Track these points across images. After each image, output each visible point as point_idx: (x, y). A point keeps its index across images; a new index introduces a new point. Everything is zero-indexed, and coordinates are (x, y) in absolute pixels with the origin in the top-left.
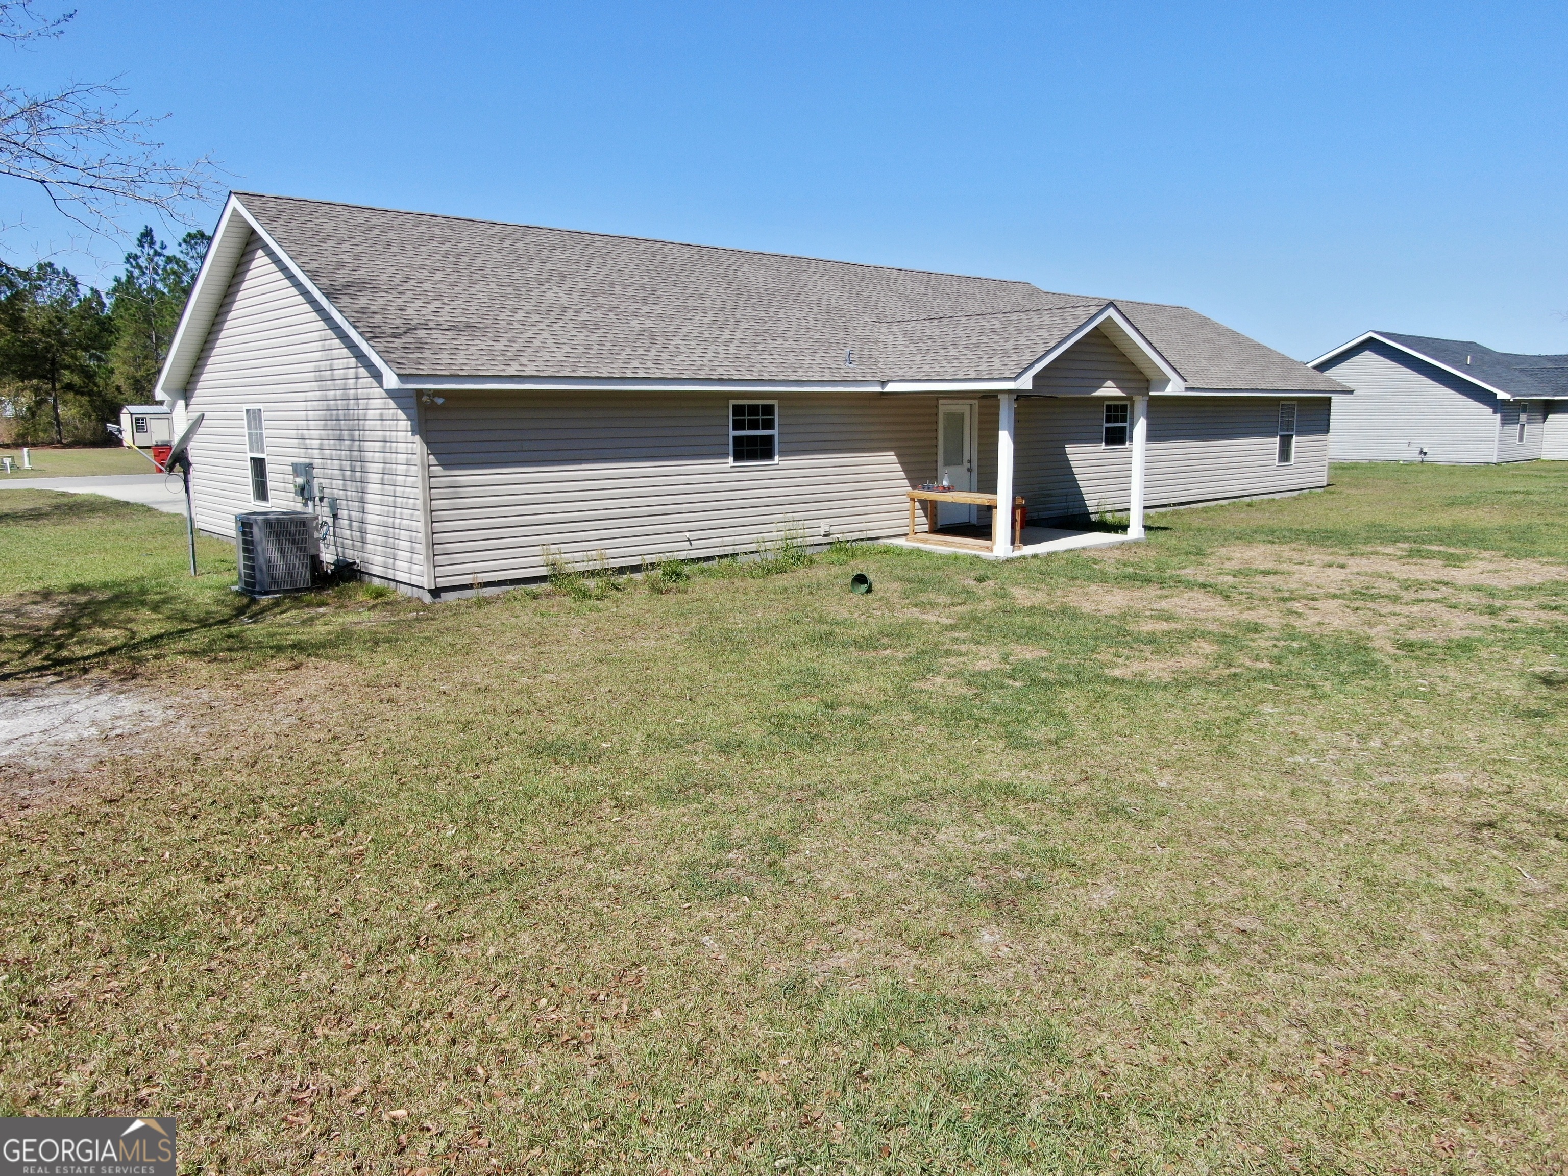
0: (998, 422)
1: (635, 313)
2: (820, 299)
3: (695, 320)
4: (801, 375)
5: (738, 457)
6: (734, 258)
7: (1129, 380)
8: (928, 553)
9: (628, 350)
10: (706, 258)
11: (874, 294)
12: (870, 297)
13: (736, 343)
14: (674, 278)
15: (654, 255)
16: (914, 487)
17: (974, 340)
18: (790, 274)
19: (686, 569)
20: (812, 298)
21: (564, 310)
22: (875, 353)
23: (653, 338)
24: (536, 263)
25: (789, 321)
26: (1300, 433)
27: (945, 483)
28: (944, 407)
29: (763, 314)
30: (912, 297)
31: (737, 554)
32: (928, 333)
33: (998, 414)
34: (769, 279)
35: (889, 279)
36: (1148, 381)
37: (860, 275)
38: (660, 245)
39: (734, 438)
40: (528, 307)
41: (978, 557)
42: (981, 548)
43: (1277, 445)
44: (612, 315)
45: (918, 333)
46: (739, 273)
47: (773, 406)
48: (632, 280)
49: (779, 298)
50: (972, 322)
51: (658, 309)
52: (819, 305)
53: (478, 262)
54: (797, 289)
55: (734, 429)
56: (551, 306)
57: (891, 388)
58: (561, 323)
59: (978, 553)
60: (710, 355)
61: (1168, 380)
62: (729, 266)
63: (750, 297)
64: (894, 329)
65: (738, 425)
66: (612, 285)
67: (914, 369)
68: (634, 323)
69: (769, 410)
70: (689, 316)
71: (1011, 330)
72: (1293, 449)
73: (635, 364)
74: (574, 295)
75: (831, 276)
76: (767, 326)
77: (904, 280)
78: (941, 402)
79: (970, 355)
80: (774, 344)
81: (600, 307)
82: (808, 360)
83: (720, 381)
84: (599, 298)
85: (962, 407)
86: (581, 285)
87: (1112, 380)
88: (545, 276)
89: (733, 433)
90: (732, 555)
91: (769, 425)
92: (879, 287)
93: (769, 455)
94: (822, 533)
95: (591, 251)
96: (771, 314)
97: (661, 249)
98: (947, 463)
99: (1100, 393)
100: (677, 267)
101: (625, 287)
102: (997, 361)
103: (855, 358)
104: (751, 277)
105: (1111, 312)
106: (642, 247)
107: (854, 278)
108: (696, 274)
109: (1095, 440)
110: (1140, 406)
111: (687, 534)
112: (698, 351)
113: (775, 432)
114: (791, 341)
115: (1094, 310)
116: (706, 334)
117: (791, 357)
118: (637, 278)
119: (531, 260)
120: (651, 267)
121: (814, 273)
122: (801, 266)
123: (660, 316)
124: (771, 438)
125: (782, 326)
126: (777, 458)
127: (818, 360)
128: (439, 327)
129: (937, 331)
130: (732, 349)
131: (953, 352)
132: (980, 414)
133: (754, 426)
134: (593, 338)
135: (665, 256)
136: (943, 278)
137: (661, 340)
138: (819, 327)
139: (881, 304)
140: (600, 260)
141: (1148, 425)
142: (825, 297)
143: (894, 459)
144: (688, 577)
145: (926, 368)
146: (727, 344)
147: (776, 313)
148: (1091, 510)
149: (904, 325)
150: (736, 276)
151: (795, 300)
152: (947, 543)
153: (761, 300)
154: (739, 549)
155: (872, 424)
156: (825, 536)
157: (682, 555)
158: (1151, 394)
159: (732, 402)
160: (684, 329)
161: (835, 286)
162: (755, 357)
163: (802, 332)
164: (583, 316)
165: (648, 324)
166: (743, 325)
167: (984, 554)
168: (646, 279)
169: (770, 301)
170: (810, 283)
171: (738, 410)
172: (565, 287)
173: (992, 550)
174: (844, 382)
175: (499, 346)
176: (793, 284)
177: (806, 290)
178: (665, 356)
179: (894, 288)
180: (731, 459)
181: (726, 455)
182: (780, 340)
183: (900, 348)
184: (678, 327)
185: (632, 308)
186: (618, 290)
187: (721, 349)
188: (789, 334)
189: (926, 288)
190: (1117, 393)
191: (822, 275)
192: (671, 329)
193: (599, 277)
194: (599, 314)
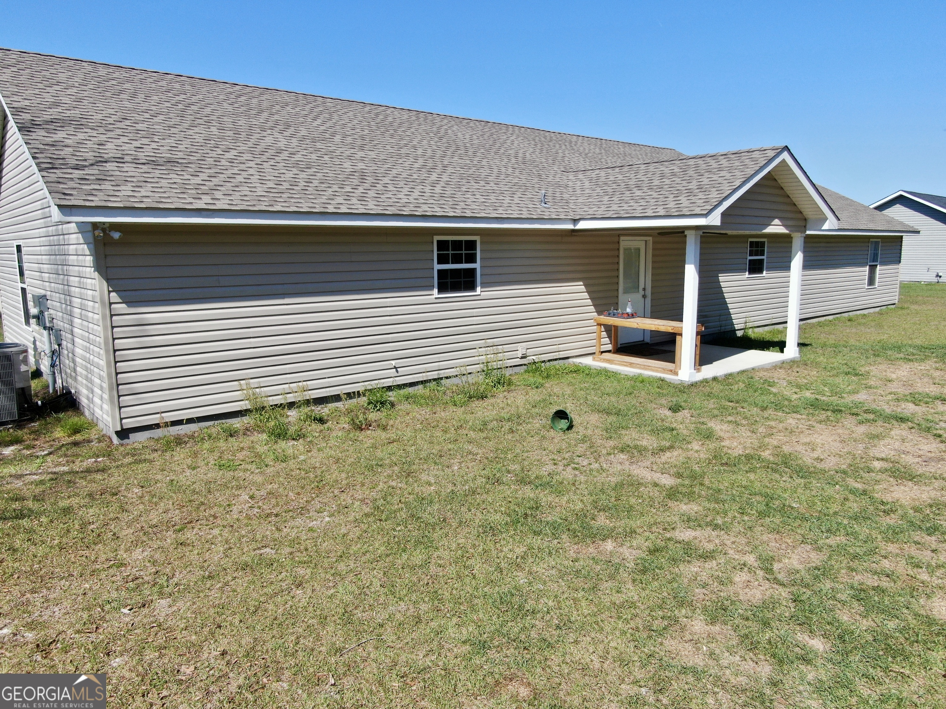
0: (684, 254)
1: (349, 157)
2: (517, 153)
3: (406, 164)
4: (501, 213)
5: (442, 289)
6: (446, 121)
7: (792, 219)
8: (615, 374)
9: (335, 188)
10: (422, 119)
11: (560, 151)
12: (557, 153)
13: (442, 184)
14: (392, 132)
15: (377, 115)
16: (600, 313)
17: (656, 182)
18: (492, 134)
19: (392, 396)
20: (510, 152)
21: (279, 152)
22: (566, 196)
23: (363, 179)
24: (265, 114)
25: (491, 168)
26: (883, 263)
27: (629, 310)
28: (626, 243)
29: (468, 162)
30: (590, 155)
31: (441, 379)
32: (612, 178)
33: (685, 249)
34: (475, 137)
35: (571, 142)
36: (805, 220)
37: (548, 138)
38: (384, 108)
39: (439, 271)
40: (243, 148)
41: (663, 380)
42: (664, 370)
43: (867, 272)
44: (326, 158)
45: (603, 179)
46: (450, 131)
47: (475, 241)
48: (353, 132)
49: (482, 151)
50: (652, 168)
51: (373, 155)
52: (516, 157)
53: (208, 110)
54: (498, 145)
55: (439, 263)
56: (268, 148)
57: (582, 225)
58: (272, 162)
59: (663, 375)
60: (416, 193)
61: (826, 219)
62: (442, 126)
63: (458, 148)
64: (581, 176)
65: (442, 260)
66: (333, 135)
67: (603, 208)
68: (347, 164)
69: (471, 245)
70: (401, 161)
71: (691, 172)
72: (877, 276)
73: (340, 200)
74: (294, 140)
75: (525, 137)
76: (471, 172)
77: (582, 143)
78: (622, 238)
79: (655, 195)
80: (476, 186)
81: (318, 150)
82: (507, 200)
83: (424, 217)
84: (318, 144)
85: (638, 243)
86: (304, 132)
87: (779, 218)
88: (270, 124)
89: (438, 267)
90: (435, 380)
91: (471, 259)
92: (563, 147)
93: (471, 286)
94: (520, 356)
95: (321, 109)
96: (475, 162)
97: (384, 111)
98: (626, 292)
99: (769, 230)
100: (395, 124)
101: (345, 136)
102: (683, 199)
103: (550, 199)
104: (460, 135)
105: (785, 155)
106: (367, 109)
107: (543, 139)
108: (412, 130)
109: (740, 270)
110: (798, 241)
111: (393, 362)
112: (405, 190)
113: (477, 266)
114: (492, 184)
115: (771, 154)
116: (415, 176)
117: (493, 198)
118: (358, 130)
119: (261, 112)
120: (372, 123)
121: (512, 134)
122: (501, 129)
123: (373, 160)
124: (474, 270)
125: (484, 172)
126: (479, 289)
127: (516, 200)
128: (136, 162)
129: (620, 177)
130: (438, 189)
131: (638, 193)
132: (654, 249)
133: (457, 260)
134: (301, 176)
135: (386, 117)
136: (611, 143)
137: (370, 180)
138: (517, 173)
139: (567, 159)
140: (327, 116)
141: (805, 257)
142: (521, 151)
143: (583, 288)
144: (393, 405)
145: (615, 207)
146: (433, 185)
147: (480, 162)
148: (737, 327)
149: (589, 173)
150: (446, 133)
151: (496, 153)
152: (631, 365)
153: (467, 151)
154: (443, 373)
155: (562, 258)
156: (522, 358)
157: (388, 382)
158: (808, 232)
159: (436, 238)
160: (394, 172)
161: (529, 144)
162: (459, 195)
163: (502, 177)
164: (298, 157)
165: (361, 166)
166: (450, 170)
167: (668, 377)
168: (367, 132)
169: (475, 153)
170: (508, 141)
171: (442, 245)
172: (286, 134)
173: (676, 374)
174: (540, 220)
175: (198, 180)
176: (495, 141)
177: (505, 146)
178: (372, 193)
179: (575, 148)
180: (436, 291)
181: (431, 287)
182: (482, 183)
183: (587, 191)
184: (389, 169)
185: (348, 153)
186: (337, 139)
187: (427, 189)
188: (490, 178)
189: (600, 149)
190: (782, 230)
191: (518, 136)
192: (382, 170)
193: (322, 128)
194: (314, 156)
